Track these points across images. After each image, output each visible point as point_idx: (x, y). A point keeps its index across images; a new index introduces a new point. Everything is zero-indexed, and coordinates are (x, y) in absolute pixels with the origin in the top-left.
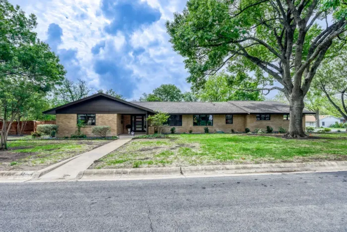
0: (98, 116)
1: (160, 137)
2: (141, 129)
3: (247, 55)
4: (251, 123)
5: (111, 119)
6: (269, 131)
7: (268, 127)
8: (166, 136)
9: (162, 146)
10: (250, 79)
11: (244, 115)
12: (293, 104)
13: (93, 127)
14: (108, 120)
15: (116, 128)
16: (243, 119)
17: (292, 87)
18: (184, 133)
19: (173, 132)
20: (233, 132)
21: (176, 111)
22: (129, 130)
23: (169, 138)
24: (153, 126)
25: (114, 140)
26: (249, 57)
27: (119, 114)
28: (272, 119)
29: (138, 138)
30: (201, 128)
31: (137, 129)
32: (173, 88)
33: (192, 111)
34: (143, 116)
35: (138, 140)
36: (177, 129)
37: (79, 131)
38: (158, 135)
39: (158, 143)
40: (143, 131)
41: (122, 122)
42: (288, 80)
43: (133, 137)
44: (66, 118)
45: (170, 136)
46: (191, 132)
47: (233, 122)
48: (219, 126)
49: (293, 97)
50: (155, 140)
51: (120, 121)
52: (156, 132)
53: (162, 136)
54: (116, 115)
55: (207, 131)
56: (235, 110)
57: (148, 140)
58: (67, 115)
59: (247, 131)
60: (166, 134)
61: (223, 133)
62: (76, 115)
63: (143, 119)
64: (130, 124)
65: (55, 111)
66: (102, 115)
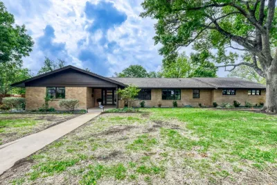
0: (67, 89)
1: (130, 112)
2: (111, 103)
3: (219, 28)
4: (217, 98)
5: (80, 92)
6: (236, 105)
7: (235, 102)
8: (136, 110)
9: (135, 124)
10: (213, 57)
11: (211, 90)
12: (272, 77)
13: (61, 100)
14: (78, 94)
15: (85, 102)
16: (209, 93)
17: (272, 59)
18: (154, 107)
19: (142, 106)
20: (200, 106)
21: (145, 86)
22: (100, 103)
23: (140, 112)
24: (123, 99)
25: (82, 114)
26: (220, 30)
27: (89, 88)
28: (237, 94)
29: (108, 112)
30: (170, 102)
31: (108, 103)
32: (140, 68)
33: (161, 86)
34: (113, 89)
35: (107, 114)
36: (147, 103)
37: (47, 104)
38: (128, 109)
39: (129, 119)
40: (113, 105)
41: (93, 96)
42: (267, 52)
43: (102, 111)
44: (36, 91)
45: (140, 110)
46: (160, 106)
47: (201, 96)
48: (187, 101)
49: (272, 70)
50: (126, 115)
51: (91, 94)
52: (126, 106)
53: (133, 110)
54: (85, 88)
55: (175, 105)
56: (201, 86)
57: (118, 115)
58: (36, 88)
59: (215, 105)
60: (137, 107)
61: (191, 107)
62: (45, 88)
63: (113, 93)
64: (101, 97)
65: (24, 84)
66: (71, 88)
